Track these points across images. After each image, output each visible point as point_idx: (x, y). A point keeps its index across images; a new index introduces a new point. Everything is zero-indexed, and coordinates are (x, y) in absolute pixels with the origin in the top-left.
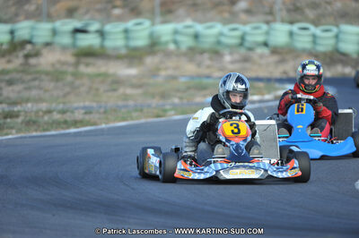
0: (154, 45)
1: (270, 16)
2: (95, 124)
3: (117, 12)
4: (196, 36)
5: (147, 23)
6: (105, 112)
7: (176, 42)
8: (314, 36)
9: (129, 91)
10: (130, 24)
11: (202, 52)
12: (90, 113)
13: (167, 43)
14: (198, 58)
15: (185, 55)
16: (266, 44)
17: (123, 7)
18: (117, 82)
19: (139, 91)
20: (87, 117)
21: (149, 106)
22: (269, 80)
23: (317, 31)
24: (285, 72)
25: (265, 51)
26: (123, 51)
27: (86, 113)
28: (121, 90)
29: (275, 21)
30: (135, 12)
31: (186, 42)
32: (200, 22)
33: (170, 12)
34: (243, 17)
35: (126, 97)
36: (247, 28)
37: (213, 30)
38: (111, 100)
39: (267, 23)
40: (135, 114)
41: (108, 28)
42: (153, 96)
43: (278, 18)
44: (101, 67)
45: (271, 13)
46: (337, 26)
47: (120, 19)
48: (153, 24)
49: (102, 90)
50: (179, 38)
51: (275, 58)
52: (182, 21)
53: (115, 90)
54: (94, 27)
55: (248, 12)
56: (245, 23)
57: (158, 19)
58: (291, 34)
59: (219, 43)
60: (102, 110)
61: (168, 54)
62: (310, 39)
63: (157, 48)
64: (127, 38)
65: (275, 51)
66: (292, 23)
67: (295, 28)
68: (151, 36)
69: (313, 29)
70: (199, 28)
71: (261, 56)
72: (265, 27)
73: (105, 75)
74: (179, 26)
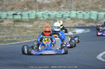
0: (37, 18)
1: (70, 9)
2: (20, 41)
3: (25, 9)
4: (49, 15)
5: (35, 12)
6: (23, 38)
7: (43, 17)
8: (83, 15)
9: (30, 32)
10: (29, 12)
11: (51, 20)
12: (19, 38)
13: (40, 17)
14: (50, 21)
15: (46, 21)
16: (69, 17)
17: (27, 7)
18: (26, 29)
19: (33, 31)
20: (18, 39)
21: (36, 36)
22: (70, 27)
23: (84, 13)
24: (75, 25)
25: (69, 19)
26: (28, 20)
27: (17, 38)
28: (27, 31)
29: (72, 10)
30: (31, 8)
31: (46, 17)
32: (50, 11)
33: (41, 8)
34: (62, 9)
35: (29, 33)
36: (64, 13)
37: (54, 13)
38: (25, 34)
39: (70, 11)
40: (31, 38)
41: (23, 13)
42: (37, 33)
43: (73, 10)
44: (21, 25)
45: (71, 8)
46: (90, 11)
47: (26, 11)
48: (36, 12)
49: (22, 31)
50: (44, 16)
51: (72, 21)
52: (45, 11)
53: (26, 31)
54: (19, 13)
55: (64, 8)
56: (63, 11)
57: (38, 10)
58: (77, 14)
59: (56, 17)
60: (22, 37)
61: (41, 21)
62: (82, 15)
63: (37, 19)
64: (29, 16)
65: (72, 19)
66: (77, 11)
67: (78, 12)
68: (36, 15)
69: (83, 13)
70: (50, 13)
71: (68, 21)
72: (69, 12)
73: (23, 27)
74: (44, 12)
